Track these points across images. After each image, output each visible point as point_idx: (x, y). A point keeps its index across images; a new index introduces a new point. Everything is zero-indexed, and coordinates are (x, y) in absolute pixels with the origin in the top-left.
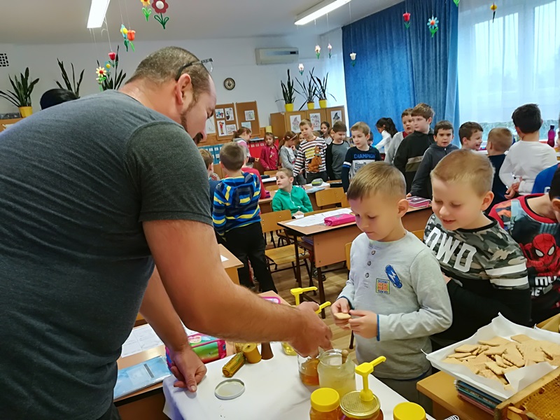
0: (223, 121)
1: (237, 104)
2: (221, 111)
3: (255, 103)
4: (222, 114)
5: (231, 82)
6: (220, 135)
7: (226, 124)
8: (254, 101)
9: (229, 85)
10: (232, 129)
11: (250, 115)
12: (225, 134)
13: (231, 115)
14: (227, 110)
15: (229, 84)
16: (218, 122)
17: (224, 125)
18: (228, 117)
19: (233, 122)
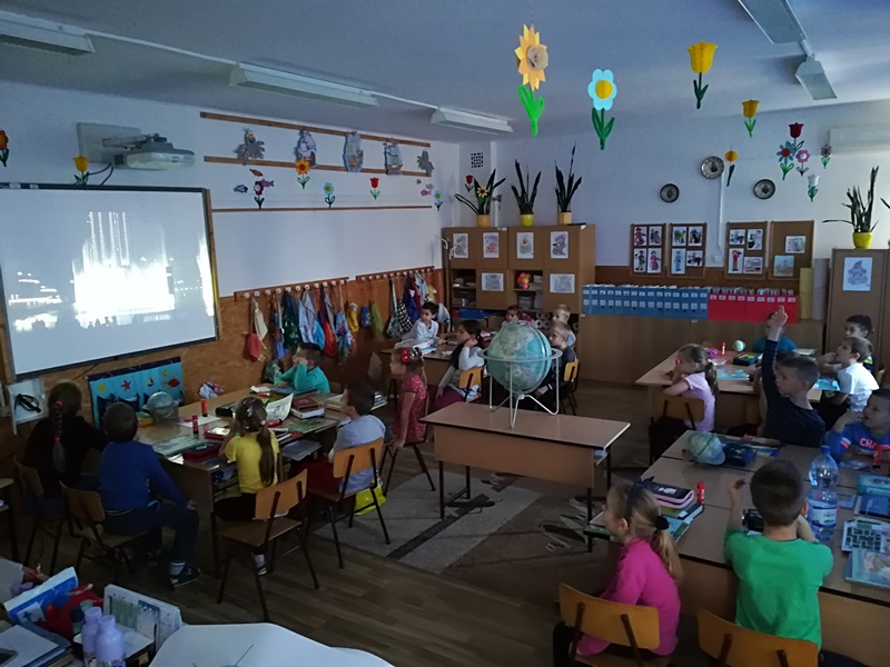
0: (742, 250)
1: (773, 222)
2: (741, 233)
3: (812, 223)
4: (742, 237)
5: (769, 186)
6: (730, 271)
7: (745, 256)
8: (809, 219)
9: (765, 190)
10: (754, 264)
11: (796, 244)
12: (740, 272)
13: (758, 242)
14: (751, 232)
15: (767, 189)
16: (731, 250)
17: (741, 256)
18: (752, 244)
19: (761, 253)
